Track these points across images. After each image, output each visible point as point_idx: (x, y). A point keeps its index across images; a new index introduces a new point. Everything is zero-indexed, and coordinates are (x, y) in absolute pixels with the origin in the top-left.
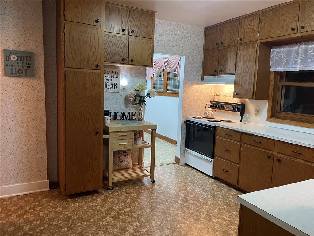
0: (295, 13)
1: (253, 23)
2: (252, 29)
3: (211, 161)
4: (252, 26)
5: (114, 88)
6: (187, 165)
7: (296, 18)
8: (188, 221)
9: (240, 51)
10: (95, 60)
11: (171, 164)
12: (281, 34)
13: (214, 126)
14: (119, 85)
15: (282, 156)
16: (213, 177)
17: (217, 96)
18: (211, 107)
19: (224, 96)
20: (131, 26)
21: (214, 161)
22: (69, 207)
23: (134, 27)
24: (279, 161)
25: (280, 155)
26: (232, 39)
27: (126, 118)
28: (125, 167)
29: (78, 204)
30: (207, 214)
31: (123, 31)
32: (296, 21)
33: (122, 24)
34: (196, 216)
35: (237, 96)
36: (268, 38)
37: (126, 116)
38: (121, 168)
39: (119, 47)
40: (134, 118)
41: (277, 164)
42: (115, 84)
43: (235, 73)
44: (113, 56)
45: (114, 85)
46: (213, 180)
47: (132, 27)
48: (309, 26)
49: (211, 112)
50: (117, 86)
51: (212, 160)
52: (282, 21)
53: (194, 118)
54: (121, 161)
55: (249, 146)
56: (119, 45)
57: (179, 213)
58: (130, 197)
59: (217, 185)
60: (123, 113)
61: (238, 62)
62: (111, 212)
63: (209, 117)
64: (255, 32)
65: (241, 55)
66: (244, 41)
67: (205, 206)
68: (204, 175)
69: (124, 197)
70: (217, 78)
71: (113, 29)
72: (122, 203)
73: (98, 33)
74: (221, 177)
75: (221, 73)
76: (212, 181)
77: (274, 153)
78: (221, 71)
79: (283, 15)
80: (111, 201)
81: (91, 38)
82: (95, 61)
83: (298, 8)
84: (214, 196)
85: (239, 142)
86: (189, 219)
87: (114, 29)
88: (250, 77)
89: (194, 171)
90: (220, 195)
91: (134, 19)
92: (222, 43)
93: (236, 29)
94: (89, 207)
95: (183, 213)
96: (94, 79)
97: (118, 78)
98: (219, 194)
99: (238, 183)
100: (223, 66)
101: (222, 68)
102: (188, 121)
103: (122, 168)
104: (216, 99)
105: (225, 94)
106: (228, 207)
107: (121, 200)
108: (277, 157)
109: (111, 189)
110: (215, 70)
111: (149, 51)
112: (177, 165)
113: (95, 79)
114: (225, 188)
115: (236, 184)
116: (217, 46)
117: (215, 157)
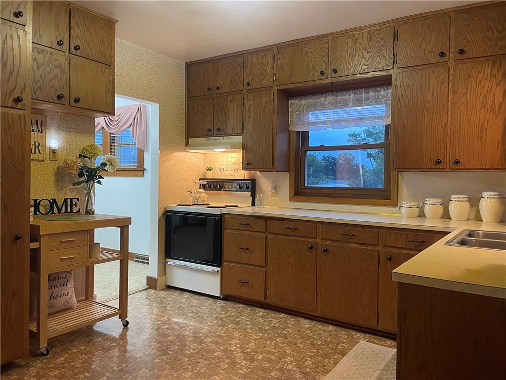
0: (324, 52)
1: (265, 62)
2: (264, 70)
3: (218, 271)
4: (265, 65)
5: (33, 152)
6: (170, 287)
7: (325, 59)
8: (221, 369)
9: (248, 101)
10: (12, 88)
11: (141, 291)
12: (306, 78)
13: (220, 213)
14: (45, 146)
15: (328, 243)
16: (221, 297)
17: (209, 169)
19: (221, 170)
20: (73, 37)
21: (222, 270)
23: (78, 40)
24: (326, 251)
25: (326, 242)
26: (233, 83)
27: (59, 211)
28: (63, 307)
30: (242, 352)
31: (60, 43)
32: (325, 63)
33: (57, 32)
34: (228, 358)
35: (249, 166)
36: (289, 83)
37: (60, 207)
38: (55, 311)
39: (52, 71)
40: (75, 209)
41: (323, 255)
42: (37, 143)
43: (243, 133)
44: (39, 87)
45: (34, 146)
46: (222, 301)
47: (76, 39)
48: (343, 69)
50: (39, 148)
51: (219, 269)
52: (306, 62)
53: (179, 205)
54: (54, 295)
55: (279, 237)
56: (51, 69)
57: (199, 362)
60: (51, 201)
61: (247, 117)
63: (205, 203)
64: (268, 75)
65: (250, 106)
66: (254, 86)
67: (232, 340)
68: (204, 297)
69: (81, 361)
70: (212, 141)
71: (38, 37)
72: (83, 372)
74: (236, 293)
75: (219, 133)
76: (221, 303)
77: (317, 240)
78: (219, 130)
79: (307, 53)
80: (56, 375)
81: (6, 46)
82: (12, 91)
83: (326, 45)
84: (237, 323)
85: (264, 232)
86: (220, 366)
87: (40, 37)
88: (267, 138)
89: (187, 295)
90: (245, 320)
91: (78, 26)
92: (218, 88)
93: (239, 68)
95: (205, 360)
97: (42, 132)
98: (242, 319)
99: (266, 297)
100: (222, 122)
101: (220, 126)
102: (167, 212)
103: (57, 310)
104: (210, 175)
105: (222, 167)
106: (265, 334)
107: (77, 368)
108: (322, 246)
109: (45, 353)
110: (209, 129)
111: (106, 87)
112: (152, 291)
114: (247, 310)
116: (210, 93)
117: (225, 264)
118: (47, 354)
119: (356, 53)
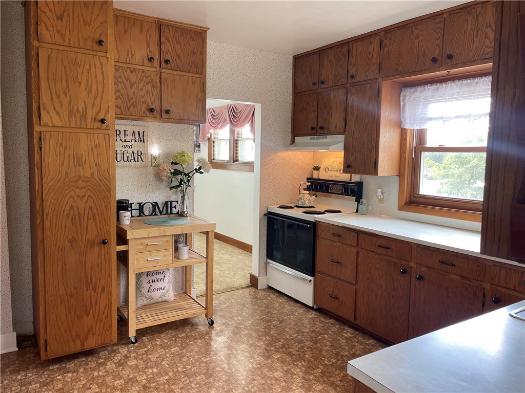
0: (437, 34)
1: (370, 50)
2: (369, 59)
3: (310, 281)
4: (370, 53)
5: (136, 160)
6: (270, 288)
7: (439, 42)
9: (351, 96)
10: (97, 112)
11: (243, 288)
12: (415, 67)
13: (314, 221)
14: (146, 154)
15: (425, 269)
16: (315, 307)
18: (308, 189)
19: (327, 170)
20: (163, 52)
21: (315, 281)
22: (53, 382)
23: (169, 54)
24: (420, 278)
25: (422, 268)
26: (337, 76)
27: (161, 213)
29: (70, 375)
31: (150, 60)
32: (439, 47)
33: (148, 49)
34: (285, 382)
35: (350, 169)
36: (396, 74)
37: (161, 209)
39: (144, 88)
40: (174, 211)
41: (417, 283)
42: (139, 153)
43: (345, 132)
44: (132, 104)
45: (137, 155)
46: (314, 312)
47: (167, 53)
48: (460, 54)
49: (308, 198)
50: (142, 156)
51: (311, 278)
52: (416, 47)
53: (280, 207)
54: (152, 288)
55: (370, 254)
56: (144, 86)
58: (168, 355)
59: (321, 323)
60: (154, 204)
61: (350, 115)
62: (131, 387)
63: (305, 206)
64: (374, 65)
65: (353, 101)
66: (358, 79)
67: (300, 361)
69: (157, 355)
70: (315, 141)
71: (130, 56)
72: (152, 367)
73: (101, 64)
74: (327, 307)
75: (322, 131)
76: (312, 315)
77: (411, 264)
78: (322, 128)
79: (417, 37)
80: (132, 365)
81: (90, 74)
82: (97, 114)
83: (441, 25)
84: (316, 342)
85: (355, 247)
86: (272, 389)
87: (132, 57)
88: (370, 139)
89: (282, 300)
90: (327, 340)
91: (169, 41)
92: (322, 83)
93: (343, 58)
94: (91, 380)
95: (262, 378)
96: (96, 146)
97: (144, 142)
98: (324, 337)
99: (355, 318)
100: (325, 120)
101: (323, 123)
102: (270, 213)
104: (315, 175)
105: (327, 166)
106: (339, 360)
107: (151, 361)
108: (416, 272)
109: (134, 341)
110: (312, 128)
111: (197, 96)
112: (253, 290)
113: (99, 146)
115: (352, 319)
116: (314, 88)
117: (317, 274)
118: (135, 343)
119: (477, 32)
